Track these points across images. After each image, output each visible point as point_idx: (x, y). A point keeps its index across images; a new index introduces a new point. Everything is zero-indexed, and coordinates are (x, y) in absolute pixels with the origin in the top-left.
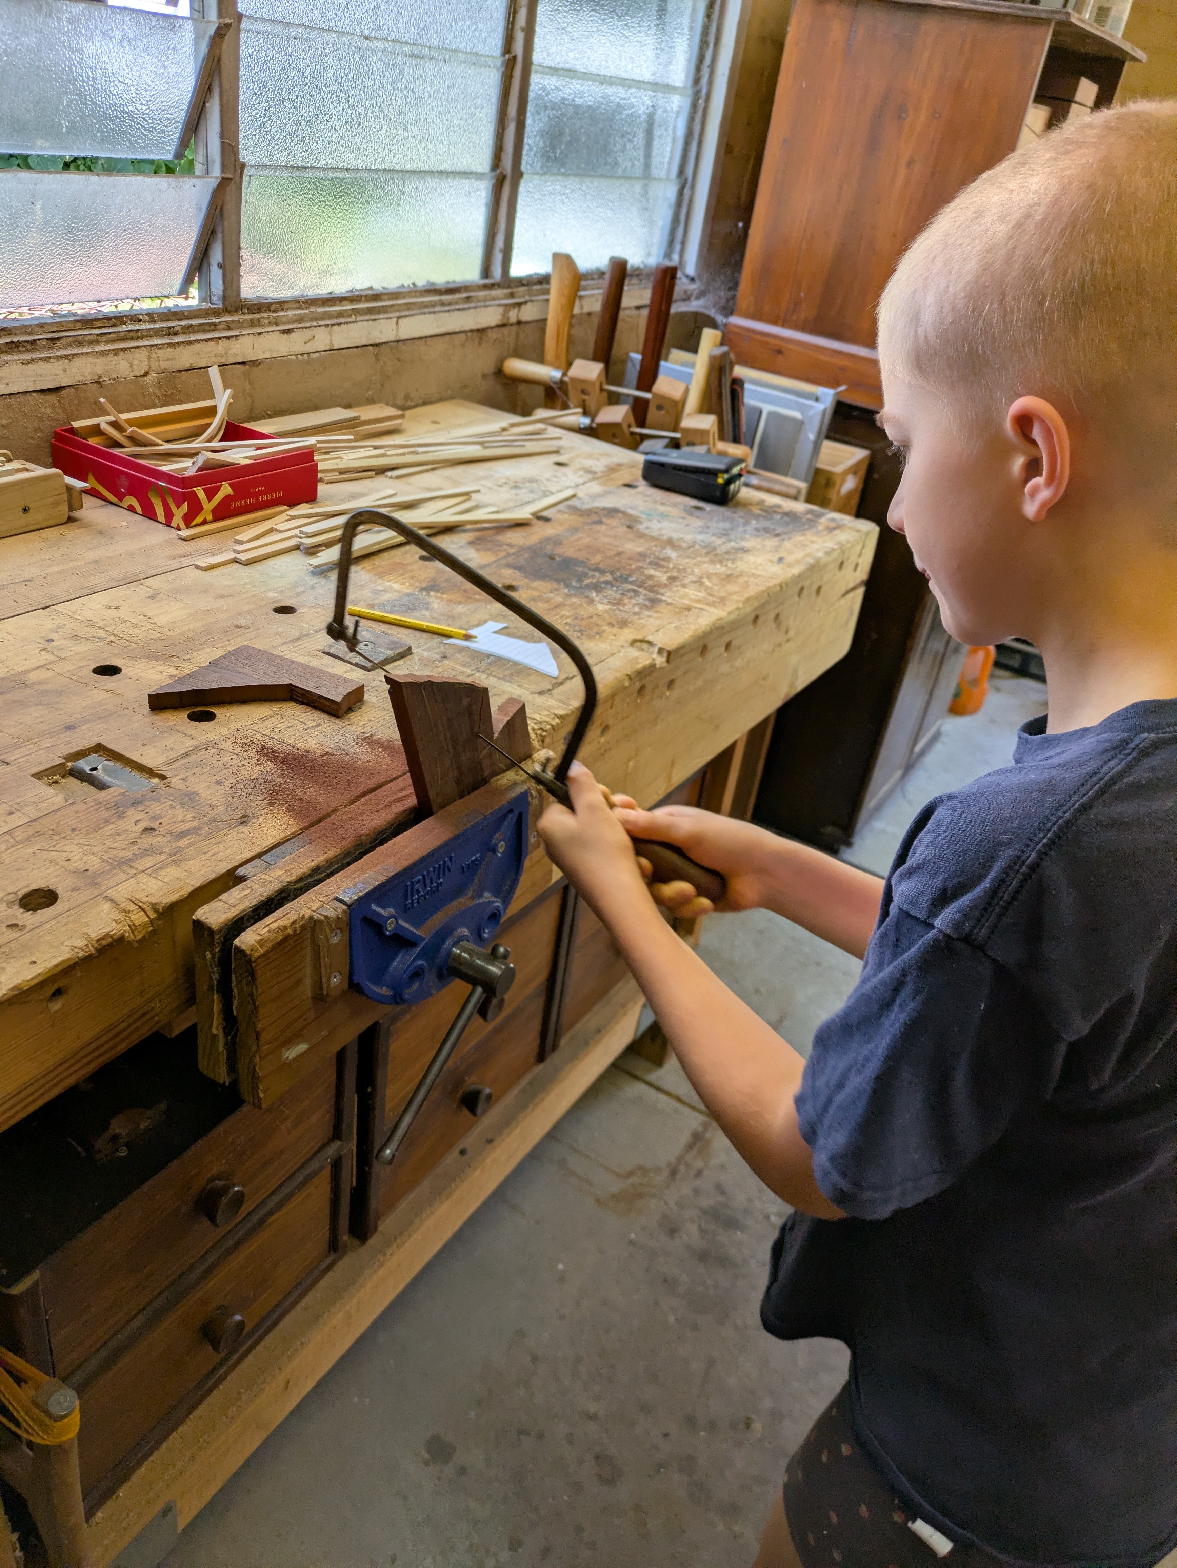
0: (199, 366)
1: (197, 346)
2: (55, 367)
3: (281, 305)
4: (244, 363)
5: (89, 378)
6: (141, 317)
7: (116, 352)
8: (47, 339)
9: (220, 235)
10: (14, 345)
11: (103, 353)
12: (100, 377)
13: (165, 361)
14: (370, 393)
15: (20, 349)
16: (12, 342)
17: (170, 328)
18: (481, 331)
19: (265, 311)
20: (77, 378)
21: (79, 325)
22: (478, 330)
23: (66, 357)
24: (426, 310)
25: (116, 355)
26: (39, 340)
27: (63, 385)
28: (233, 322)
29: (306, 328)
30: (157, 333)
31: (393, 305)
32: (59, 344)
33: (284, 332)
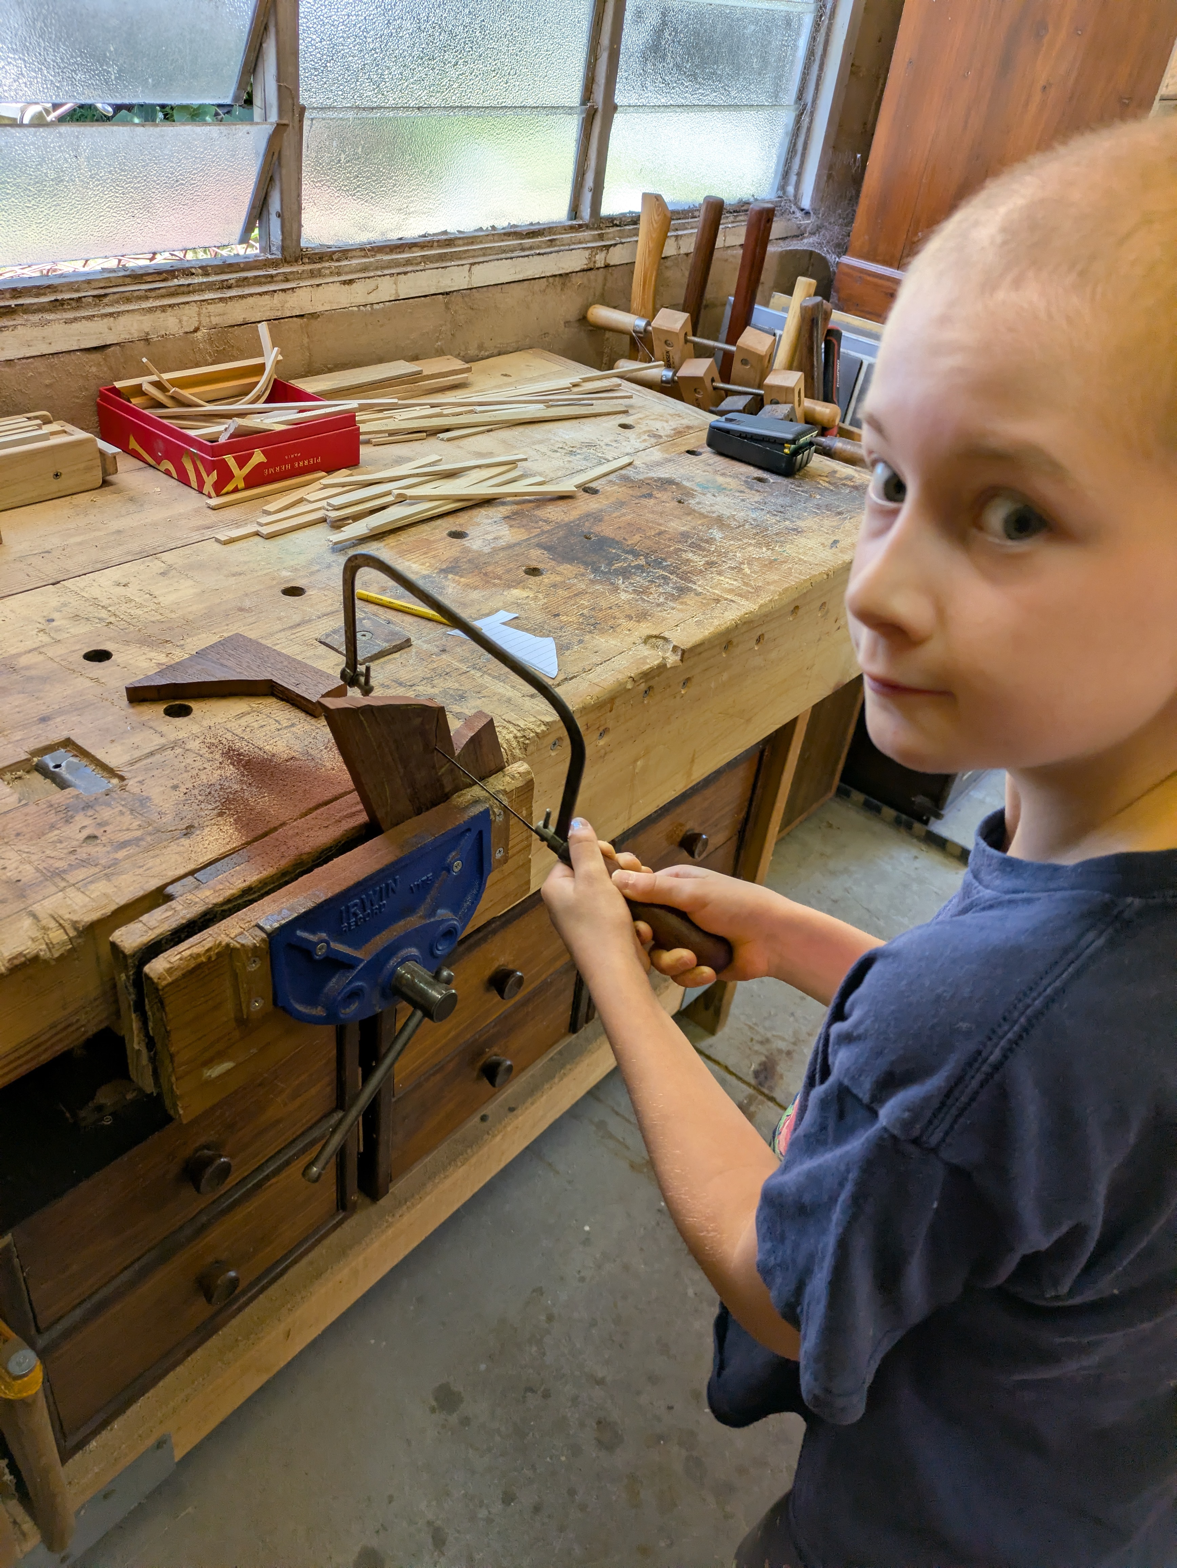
0: (253, 320)
1: (251, 300)
2: (100, 326)
3: (345, 253)
4: (302, 316)
5: (136, 335)
6: (193, 271)
7: (163, 309)
8: (94, 296)
9: (278, 183)
10: (58, 304)
11: (151, 310)
12: (148, 334)
13: (215, 316)
14: (439, 343)
15: (65, 307)
16: (56, 300)
17: (223, 281)
18: (564, 276)
19: (327, 261)
20: (122, 336)
21: (128, 280)
22: (561, 275)
23: (111, 315)
24: (503, 256)
25: (163, 311)
26: (85, 297)
27: (108, 343)
28: (291, 273)
29: (369, 278)
30: (210, 287)
31: (468, 251)
32: (106, 300)
33: (344, 283)
